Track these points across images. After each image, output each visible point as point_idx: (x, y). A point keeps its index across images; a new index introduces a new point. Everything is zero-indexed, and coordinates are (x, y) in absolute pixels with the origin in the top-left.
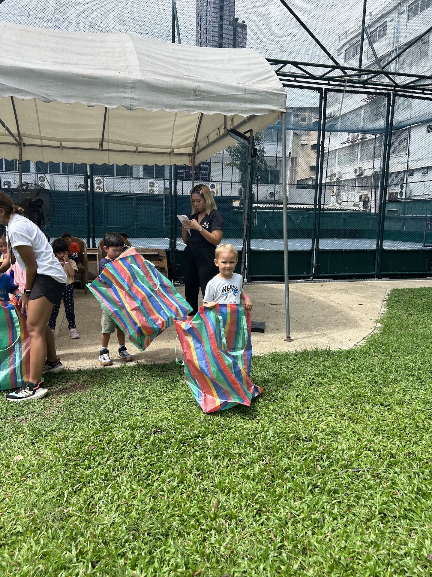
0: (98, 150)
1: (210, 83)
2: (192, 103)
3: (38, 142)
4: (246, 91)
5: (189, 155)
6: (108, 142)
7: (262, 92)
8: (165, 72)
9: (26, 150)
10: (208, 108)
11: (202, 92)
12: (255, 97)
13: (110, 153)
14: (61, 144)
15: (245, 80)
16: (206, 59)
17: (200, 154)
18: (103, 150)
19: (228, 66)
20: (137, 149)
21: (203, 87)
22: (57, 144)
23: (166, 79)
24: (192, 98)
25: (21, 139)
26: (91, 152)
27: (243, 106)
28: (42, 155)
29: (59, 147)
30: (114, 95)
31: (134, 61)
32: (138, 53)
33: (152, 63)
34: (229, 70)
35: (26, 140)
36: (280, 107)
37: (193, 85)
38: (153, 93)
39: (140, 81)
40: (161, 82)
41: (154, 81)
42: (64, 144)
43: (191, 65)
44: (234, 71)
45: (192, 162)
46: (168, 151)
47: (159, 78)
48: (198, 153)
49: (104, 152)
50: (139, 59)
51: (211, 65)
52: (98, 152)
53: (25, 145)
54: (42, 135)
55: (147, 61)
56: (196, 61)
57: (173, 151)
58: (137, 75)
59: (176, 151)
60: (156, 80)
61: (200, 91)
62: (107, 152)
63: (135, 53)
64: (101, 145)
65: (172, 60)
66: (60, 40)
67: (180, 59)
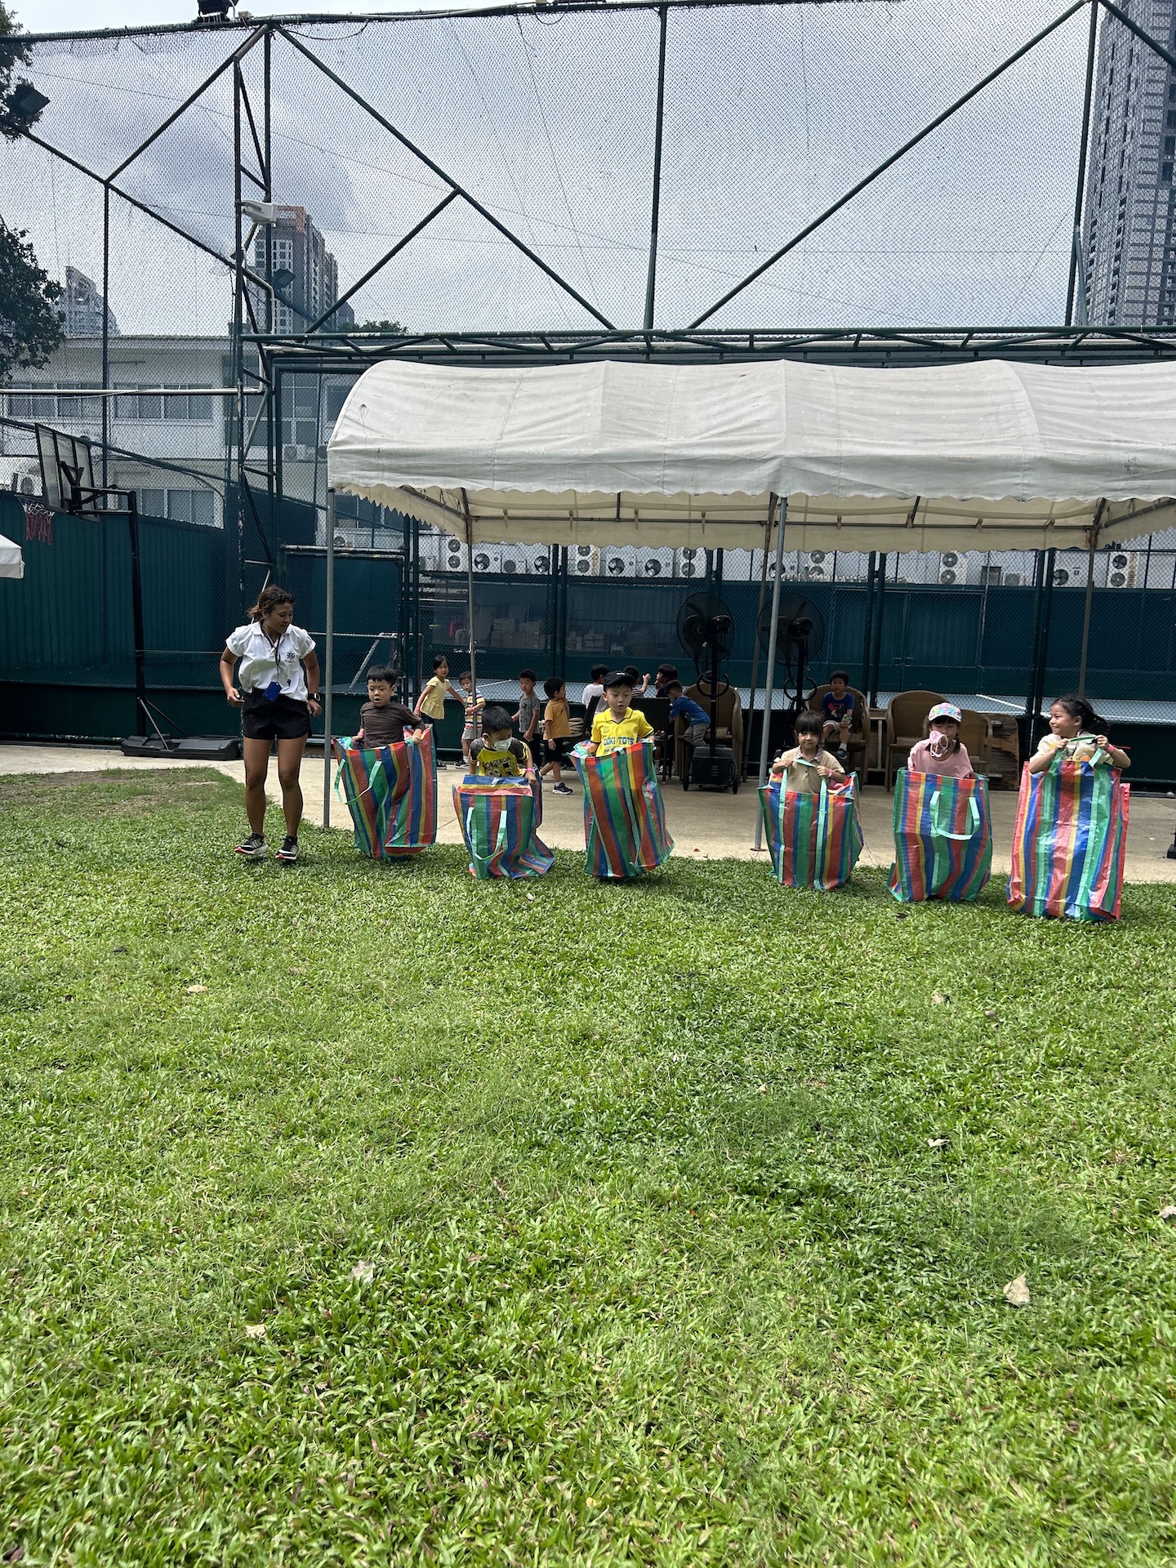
0: (905, 526)
1: (1156, 451)
2: (1122, 484)
3: (800, 517)
5: (1085, 528)
6: (925, 512)
8: (1081, 441)
10: (1148, 490)
11: (1140, 466)
13: (926, 531)
14: (839, 520)
16: (1148, 401)
17: (1111, 529)
18: (914, 526)
20: (980, 522)
21: (1142, 458)
22: (834, 519)
23: (1082, 452)
24: (1122, 477)
26: (891, 530)
28: (804, 540)
29: (834, 525)
30: (1000, 481)
31: (1029, 425)
32: (1037, 411)
33: (1059, 426)
37: (1124, 457)
38: (1060, 475)
39: (1041, 459)
40: (1074, 458)
41: (1062, 457)
42: (845, 519)
43: (1123, 419)
45: (1090, 542)
46: (1042, 522)
47: (1070, 451)
48: (1107, 526)
49: (916, 530)
50: (1039, 422)
51: (1157, 414)
52: (904, 530)
53: (776, 523)
54: (810, 505)
55: (1051, 424)
56: (1131, 407)
57: (1052, 523)
58: (1036, 451)
59: (1058, 522)
60: (1065, 454)
61: (1136, 465)
62: (920, 530)
63: (1031, 412)
64: (912, 517)
65: (1092, 412)
66: (916, 400)
67: (1105, 408)
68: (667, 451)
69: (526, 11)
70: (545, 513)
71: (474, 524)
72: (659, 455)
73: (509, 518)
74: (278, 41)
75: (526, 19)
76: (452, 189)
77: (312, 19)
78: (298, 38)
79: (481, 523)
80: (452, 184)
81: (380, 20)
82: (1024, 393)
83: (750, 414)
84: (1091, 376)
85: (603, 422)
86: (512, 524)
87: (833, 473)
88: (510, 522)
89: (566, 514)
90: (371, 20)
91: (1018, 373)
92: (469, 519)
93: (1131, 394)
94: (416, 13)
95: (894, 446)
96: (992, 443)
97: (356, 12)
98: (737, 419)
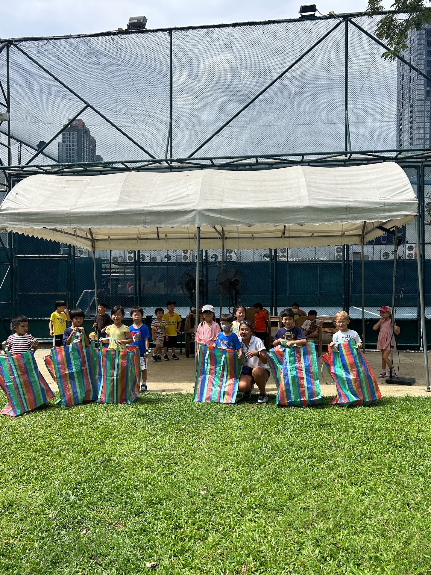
0: (281, 237)
2: (344, 216)
3: (236, 235)
4: (385, 204)
5: (359, 235)
6: (289, 231)
7: (398, 203)
8: (326, 198)
9: (227, 242)
10: (356, 219)
11: (352, 208)
12: (392, 207)
13: (290, 239)
14: (253, 236)
15: (386, 195)
16: (358, 181)
18: (285, 237)
19: (374, 184)
20: (313, 235)
21: (352, 204)
22: (250, 235)
23: (326, 203)
24: (344, 213)
25: (224, 234)
26: (275, 239)
27: (383, 215)
28: (239, 244)
29: (251, 238)
30: (291, 217)
31: (304, 192)
32: (309, 186)
33: (317, 192)
34: (374, 188)
35: (227, 235)
36: (413, 212)
37: (345, 204)
39: (308, 206)
40: (322, 206)
42: (255, 235)
43: (345, 188)
44: (378, 188)
45: (361, 241)
46: (340, 234)
47: (321, 203)
48: (366, 234)
49: (286, 239)
50: (308, 191)
51: (361, 186)
52: (281, 239)
53: (226, 238)
54: (239, 230)
55: (314, 191)
56: (350, 183)
57: (344, 234)
58: (306, 203)
59: (346, 233)
60: (319, 204)
61: (350, 208)
62: (288, 239)
63: (306, 186)
64: (283, 233)
65: (332, 186)
66: (258, 183)
67: (338, 184)
68: (146, 209)
69: (114, 34)
70: (127, 237)
71: (96, 243)
72: (143, 210)
73: (111, 240)
74: (13, 49)
75: (114, 37)
76: (85, 105)
77: (26, 40)
78: (21, 47)
79: (99, 242)
80: (86, 103)
81: (55, 39)
82: (304, 179)
83: (185, 192)
84: (336, 171)
85: (120, 197)
86: (112, 243)
87: (218, 216)
88: (111, 242)
89: (135, 237)
90: (51, 39)
91: (303, 171)
92: (93, 241)
93: (351, 178)
94: (69, 36)
95: (246, 204)
96: (288, 201)
97: (44, 36)
98: (179, 194)
